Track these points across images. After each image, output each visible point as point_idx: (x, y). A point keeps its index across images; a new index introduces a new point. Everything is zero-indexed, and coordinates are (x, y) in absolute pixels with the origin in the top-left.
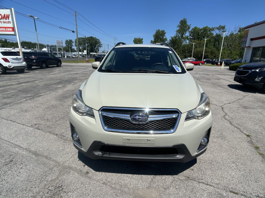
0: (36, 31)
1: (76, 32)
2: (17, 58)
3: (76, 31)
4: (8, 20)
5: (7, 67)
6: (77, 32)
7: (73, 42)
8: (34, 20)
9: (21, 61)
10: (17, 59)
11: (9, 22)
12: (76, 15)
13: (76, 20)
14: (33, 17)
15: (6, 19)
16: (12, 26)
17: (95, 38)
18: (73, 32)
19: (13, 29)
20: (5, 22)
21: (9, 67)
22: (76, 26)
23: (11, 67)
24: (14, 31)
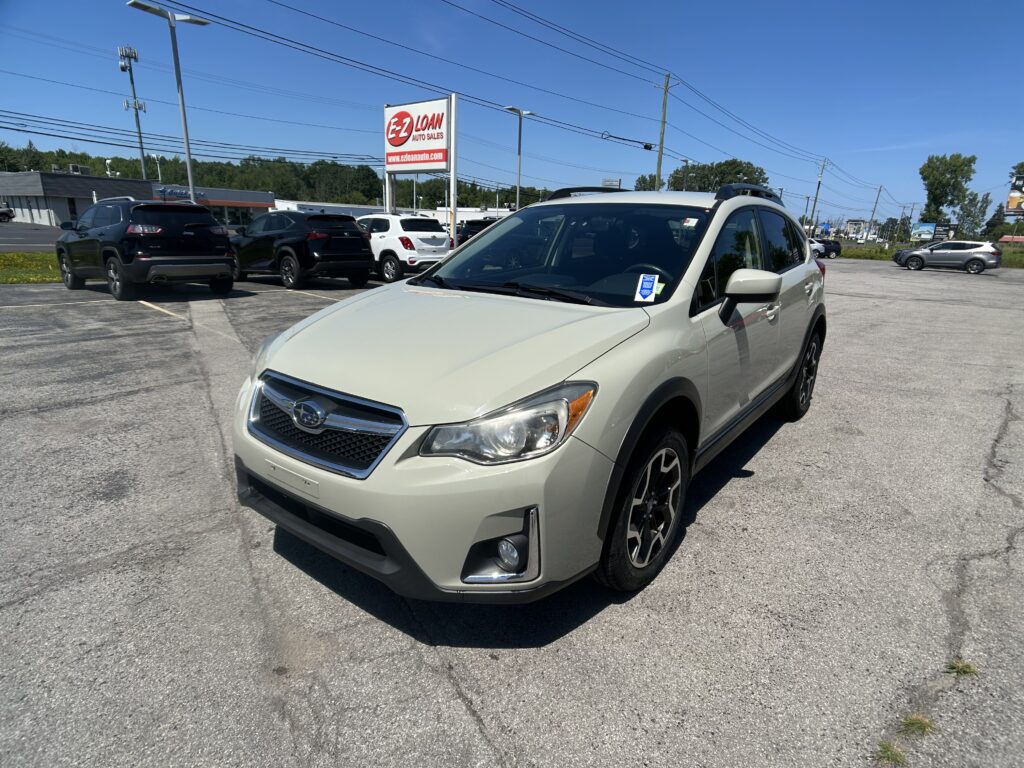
0: (519, 153)
1: (657, 148)
2: (434, 237)
3: (658, 143)
4: (438, 130)
5: (405, 262)
6: (661, 148)
7: (664, 184)
8: (520, 119)
9: (444, 246)
10: (433, 241)
11: (440, 136)
12: (670, 85)
13: (665, 104)
14: (518, 112)
15: (434, 128)
16: (444, 147)
17: (749, 163)
18: (648, 147)
19: (446, 153)
20: (430, 137)
21: (411, 262)
22: (660, 124)
23: (414, 262)
24: (446, 161)
